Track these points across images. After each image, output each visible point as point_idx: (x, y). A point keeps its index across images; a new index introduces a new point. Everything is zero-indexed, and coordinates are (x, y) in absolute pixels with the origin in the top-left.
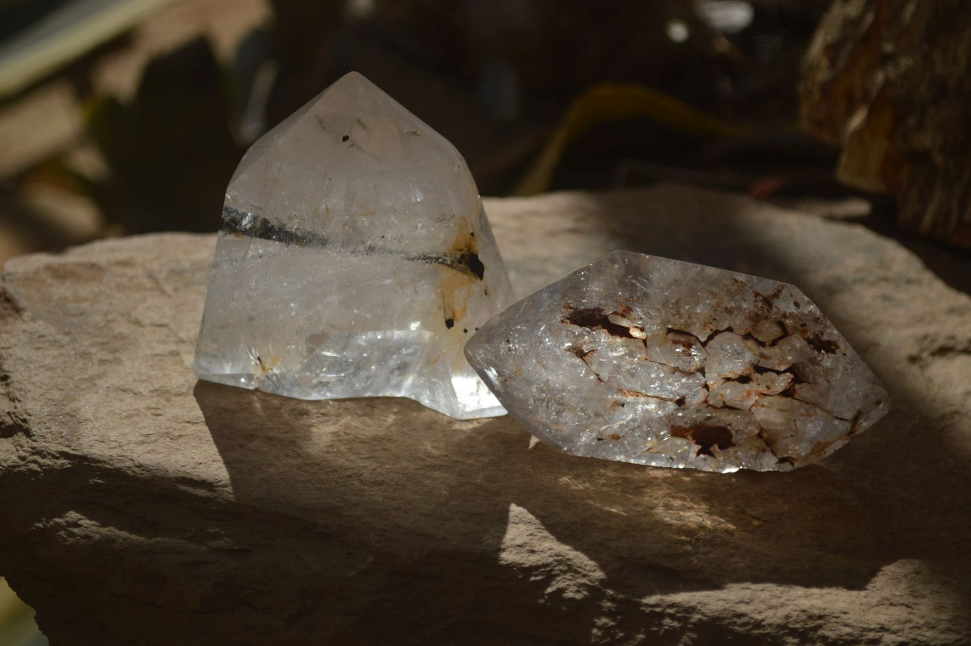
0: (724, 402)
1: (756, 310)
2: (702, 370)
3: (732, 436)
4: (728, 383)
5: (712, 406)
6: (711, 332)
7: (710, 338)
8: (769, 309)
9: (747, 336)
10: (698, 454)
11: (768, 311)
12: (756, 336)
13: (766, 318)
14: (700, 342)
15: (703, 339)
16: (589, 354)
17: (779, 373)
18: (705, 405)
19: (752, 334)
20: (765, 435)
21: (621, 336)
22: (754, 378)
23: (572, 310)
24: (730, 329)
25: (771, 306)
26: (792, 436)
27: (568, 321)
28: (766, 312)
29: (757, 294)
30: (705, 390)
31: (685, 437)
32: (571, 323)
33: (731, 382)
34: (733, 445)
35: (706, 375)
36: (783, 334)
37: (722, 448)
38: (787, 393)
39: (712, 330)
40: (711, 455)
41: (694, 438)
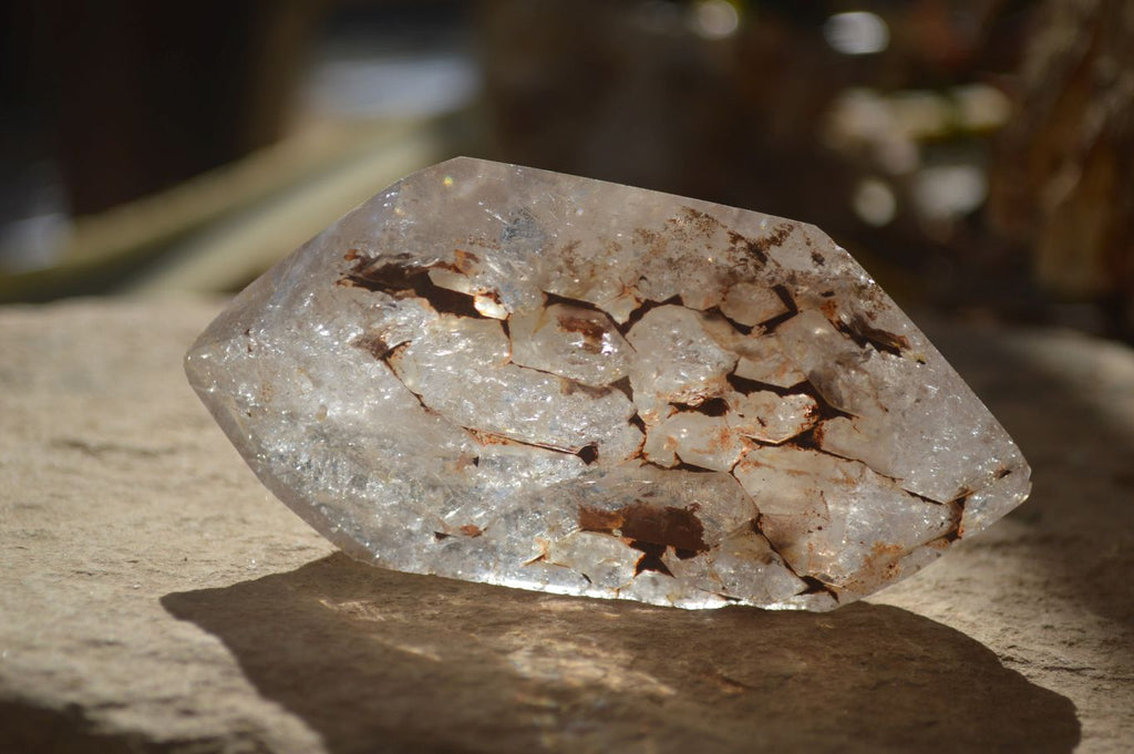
0: (677, 457)
1: (731, 264)
2: (624, 385)
3: (702, 529)
4: (681, 413)
5: (654, 464)
6: (638, 305)
7: (636, 315)
8: (759, 263)
9: (713, 314)
10: (640, 568)
11: (757, 267)
12: (729, 313)
13: (752, 281)
14: (616, 324)
15: (621, 319)
16: (397, 352)
17: (782, 392)
18: (640, 461)
19: (722, 309)
20: (767, 529)
21: (459, 314)
22: (730, 403)
23: (358, 261)
24: (676, 301)
25: (763, 259)
26: (820, 528)
27: (350, 282)
28: (752, 268)
29: (736, 238)
30: (634, 429)
31: (608, 532)
32: (354, 285)
33: (688, 413)
34: (706, 548)
35: (635, 396)
36: (787, 310)
37: (684, 554)
38: (806, 440)
39: (638, 300)
40: (665, 570)
41: (626, 532)
